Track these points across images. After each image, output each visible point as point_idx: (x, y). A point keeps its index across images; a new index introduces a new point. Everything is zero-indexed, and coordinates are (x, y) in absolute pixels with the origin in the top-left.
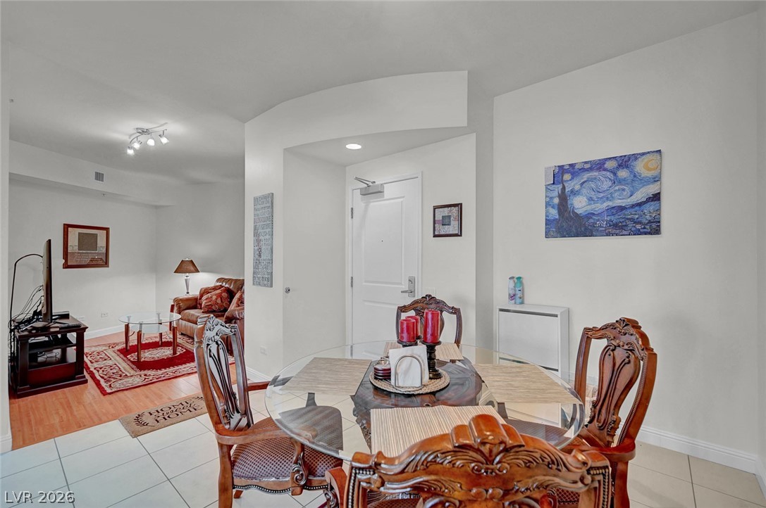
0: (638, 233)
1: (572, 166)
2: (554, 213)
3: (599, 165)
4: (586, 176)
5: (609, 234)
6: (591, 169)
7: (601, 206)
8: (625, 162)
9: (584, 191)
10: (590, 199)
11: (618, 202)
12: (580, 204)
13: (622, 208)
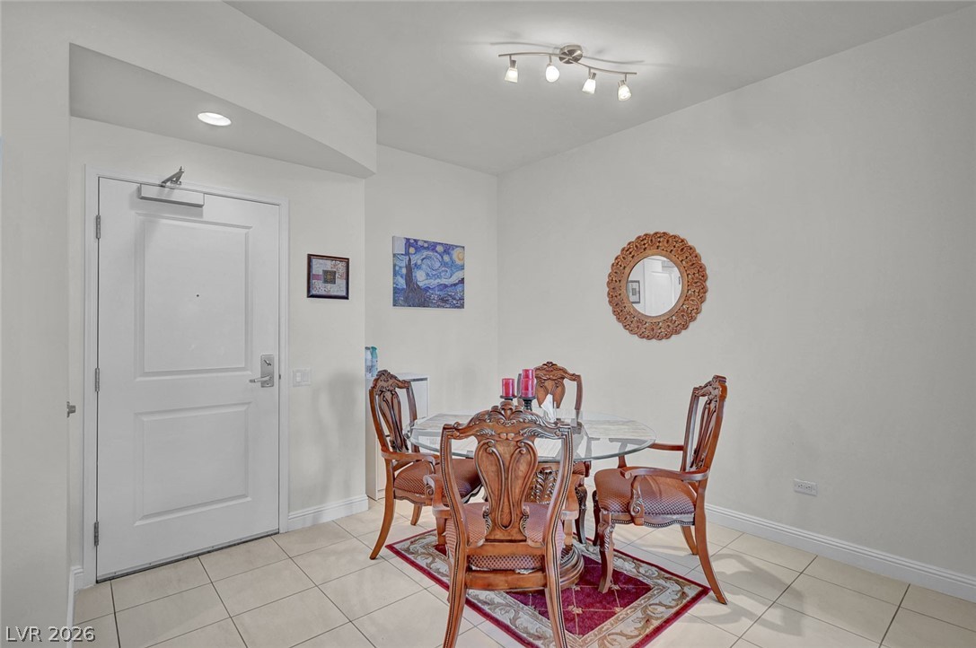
0: (455, 307)
1: (415, 241)
2: (402, 282)
3: (432, 246)
4: (425, 253)
5: (438, 306)
6: (427, 248)
7: (434, 282)
8: (448, 249)
9: (424, 266)
10: (427, 275)
11: (444, 281)
12: (421, 277)
13: (446, 286)
